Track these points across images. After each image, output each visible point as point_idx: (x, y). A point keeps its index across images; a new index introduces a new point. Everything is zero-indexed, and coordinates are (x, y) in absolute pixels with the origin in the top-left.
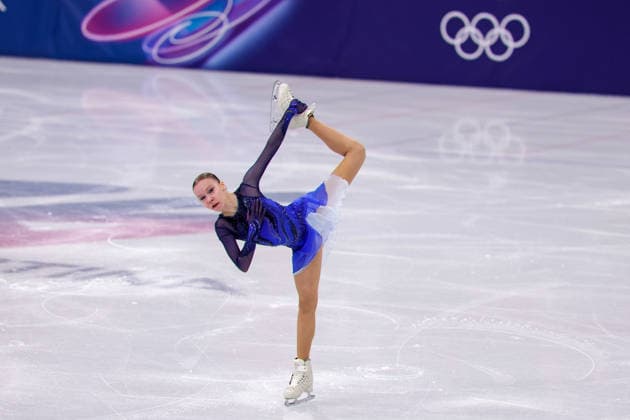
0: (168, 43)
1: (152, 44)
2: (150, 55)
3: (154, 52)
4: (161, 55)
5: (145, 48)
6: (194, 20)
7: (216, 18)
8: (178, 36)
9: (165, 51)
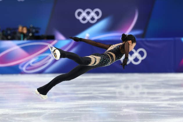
0: (29, 65)
1: (23, 66)
2: (22, 70)
3: (24, 69)
4: (27, 70)
5: (20, 68)
6: (39, 57)
7: (47, 56)
8: (33, 63)
9: (28, 68)
